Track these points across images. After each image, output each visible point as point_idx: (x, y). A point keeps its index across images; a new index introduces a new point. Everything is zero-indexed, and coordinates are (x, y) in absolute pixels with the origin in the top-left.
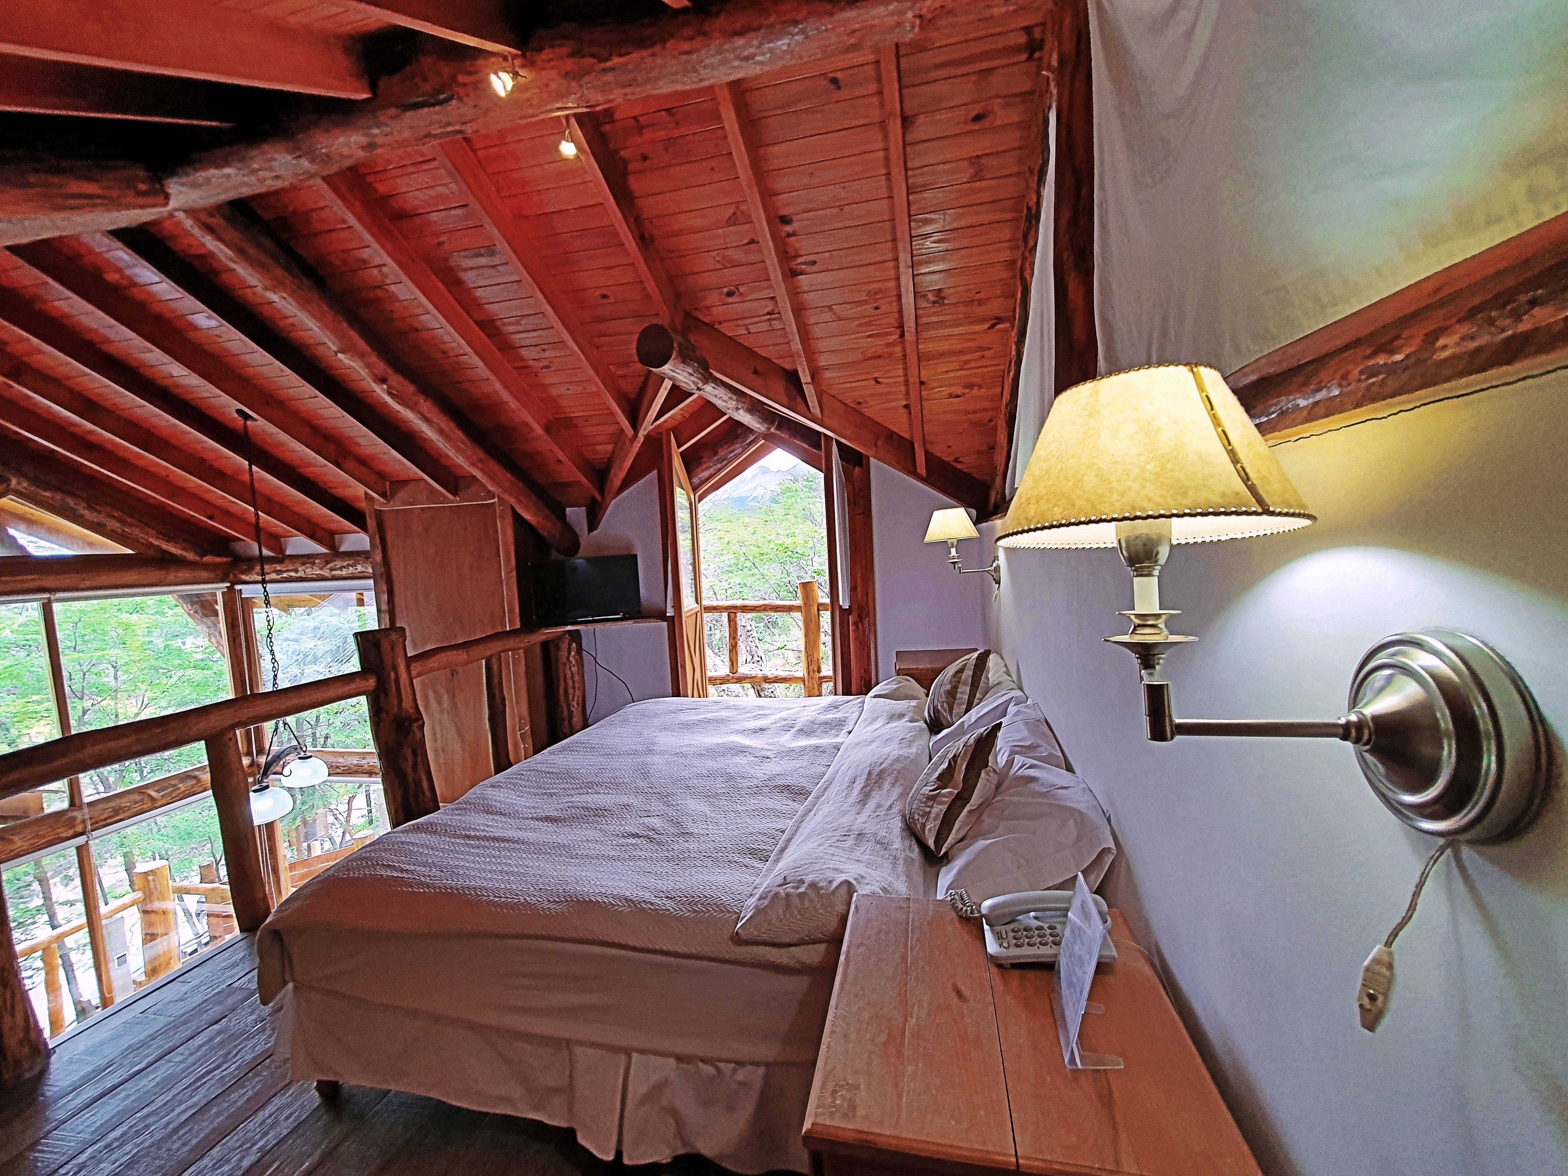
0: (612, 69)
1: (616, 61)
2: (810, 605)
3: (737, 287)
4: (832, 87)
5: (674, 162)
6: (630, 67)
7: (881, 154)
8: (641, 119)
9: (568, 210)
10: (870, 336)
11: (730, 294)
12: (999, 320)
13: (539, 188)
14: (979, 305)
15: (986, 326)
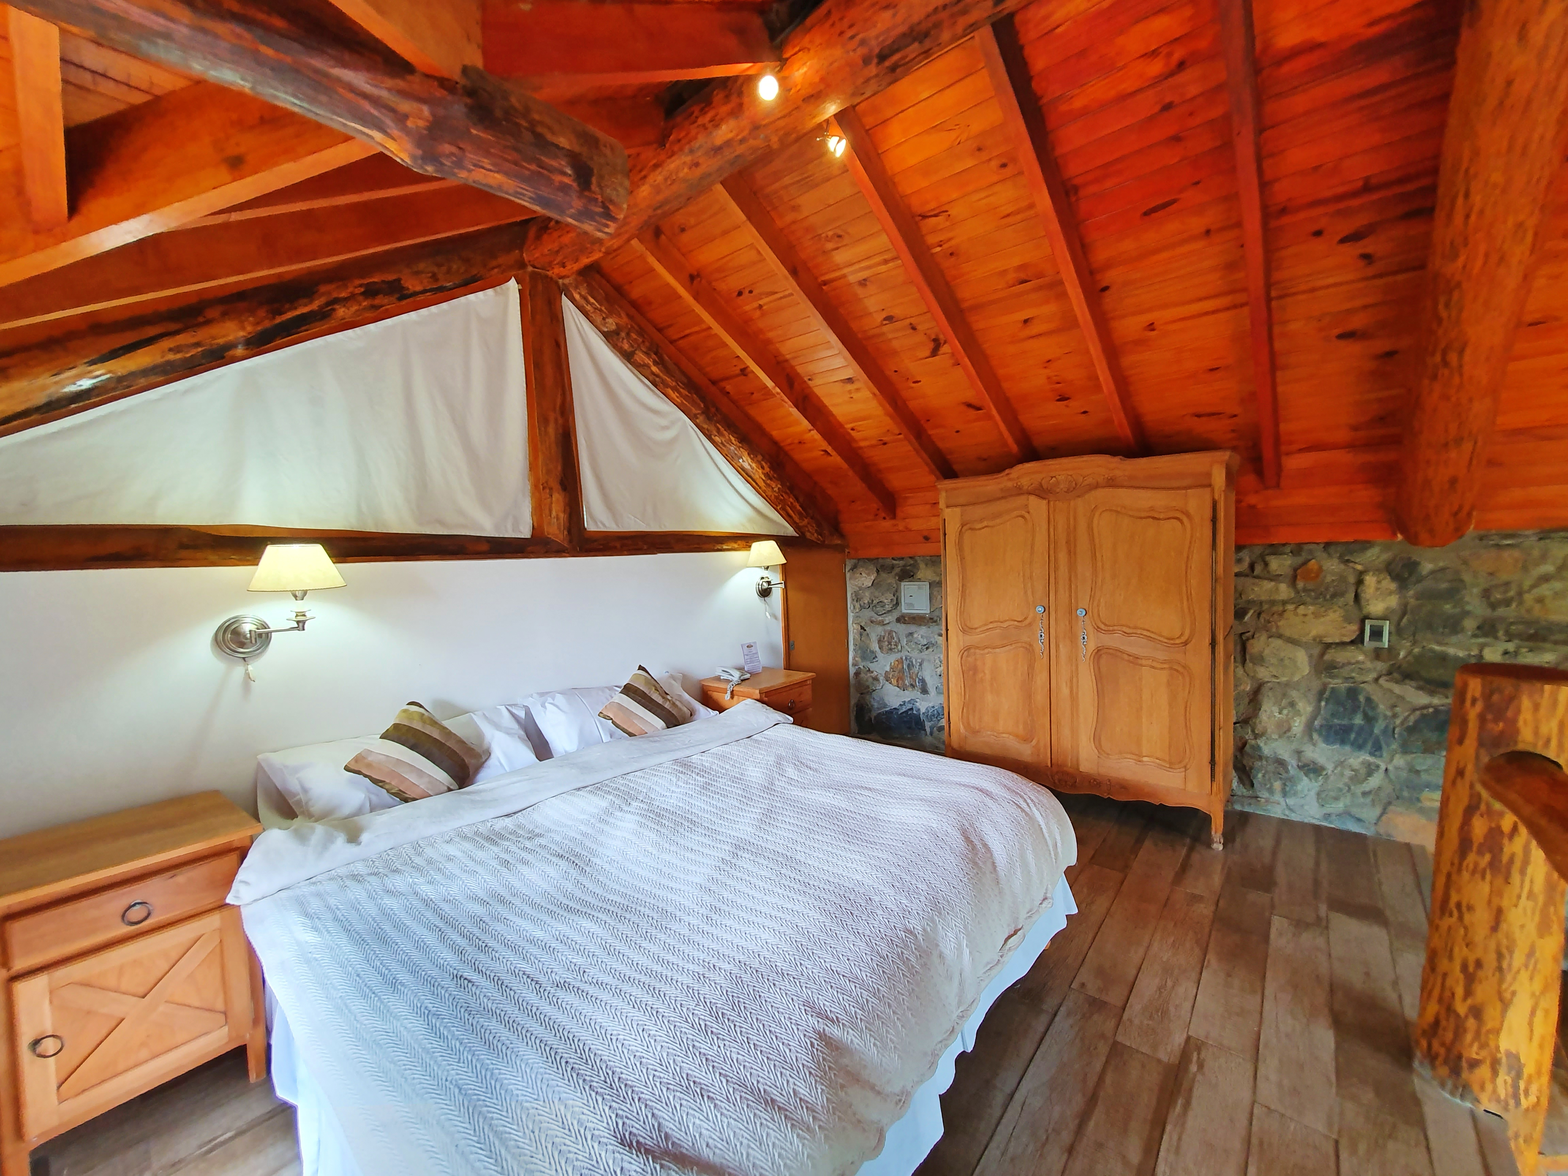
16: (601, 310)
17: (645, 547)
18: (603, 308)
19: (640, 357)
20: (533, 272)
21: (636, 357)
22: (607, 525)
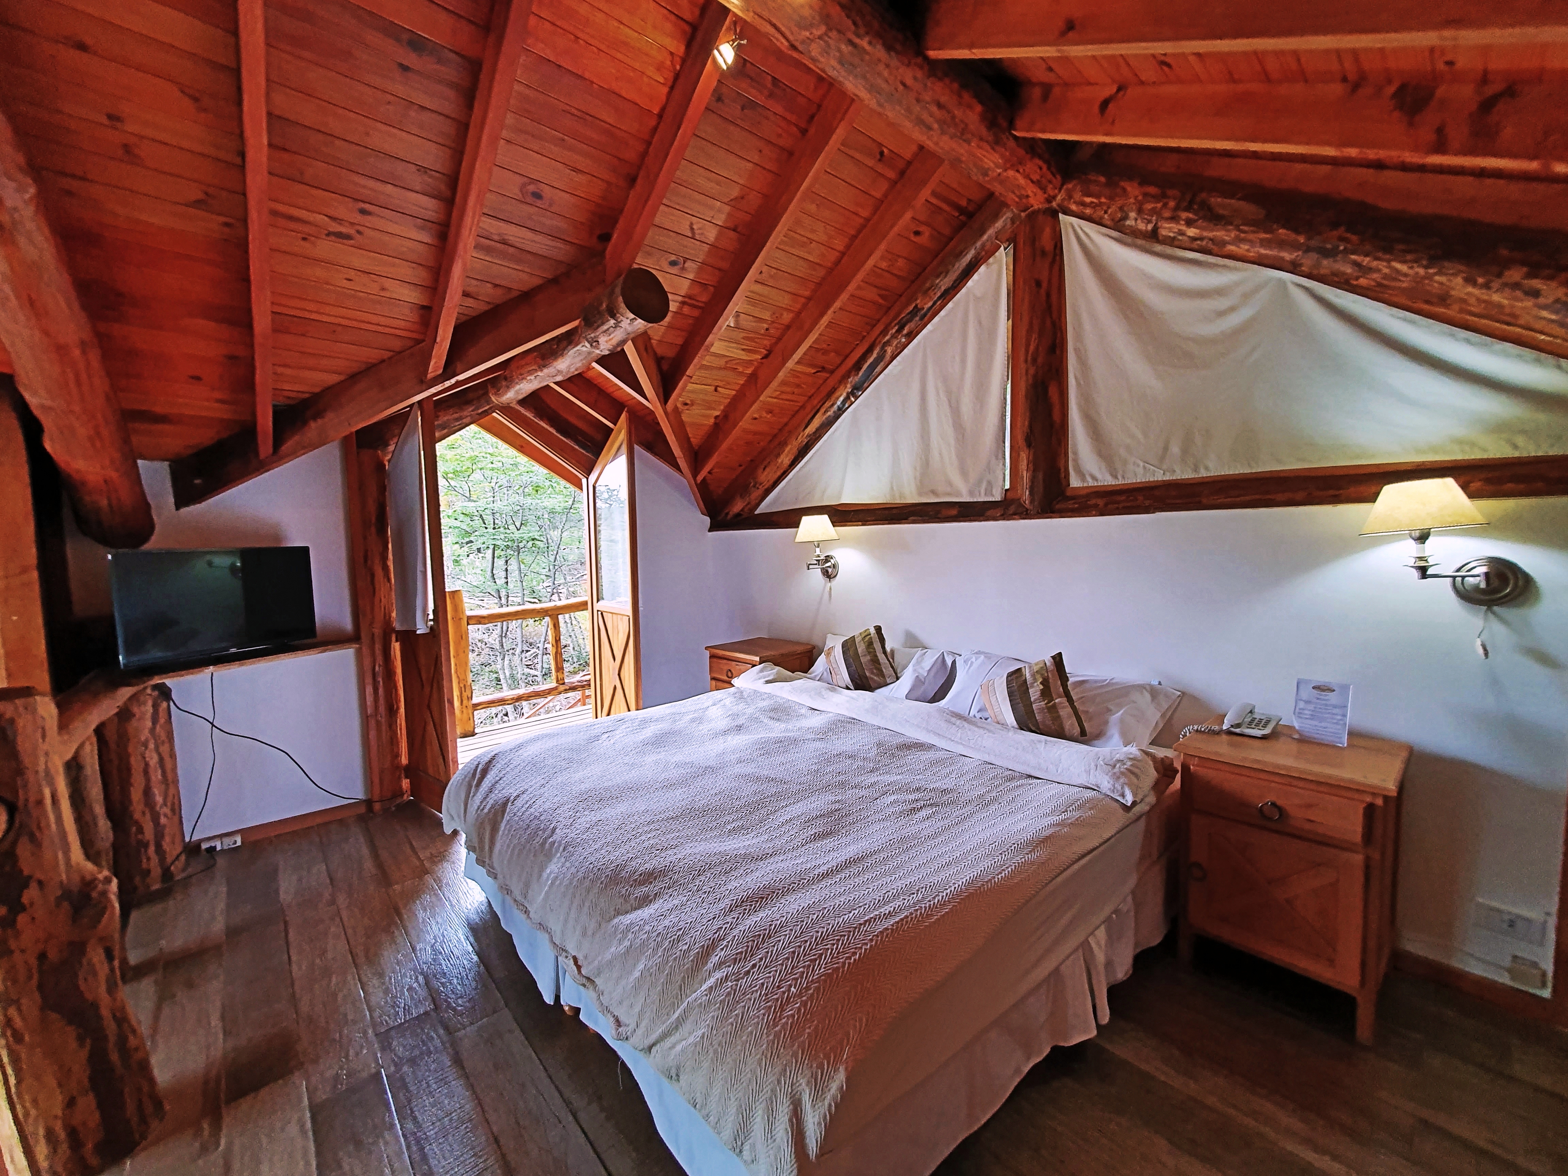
0: (854, 45)
1: (864, 43)
2: (460, 619)
3: (686, 260)
4: (878, 157)
5: (739, 122)
6: (867, 57)
7: (861, 221)
8: (748, 65)
9: (592, 82)
10: (743, 350)
11: (673, 263)
12: (823, 369)
13: (580, 35)
14: (823, 354)
15: (813, 371)
16: (1100, 204)
17: (1147, 503)
18: (1103, 200)
19: (1168, 229)
20: (1026, 216)
21: (1163, 232)
22: (1099, 476)
